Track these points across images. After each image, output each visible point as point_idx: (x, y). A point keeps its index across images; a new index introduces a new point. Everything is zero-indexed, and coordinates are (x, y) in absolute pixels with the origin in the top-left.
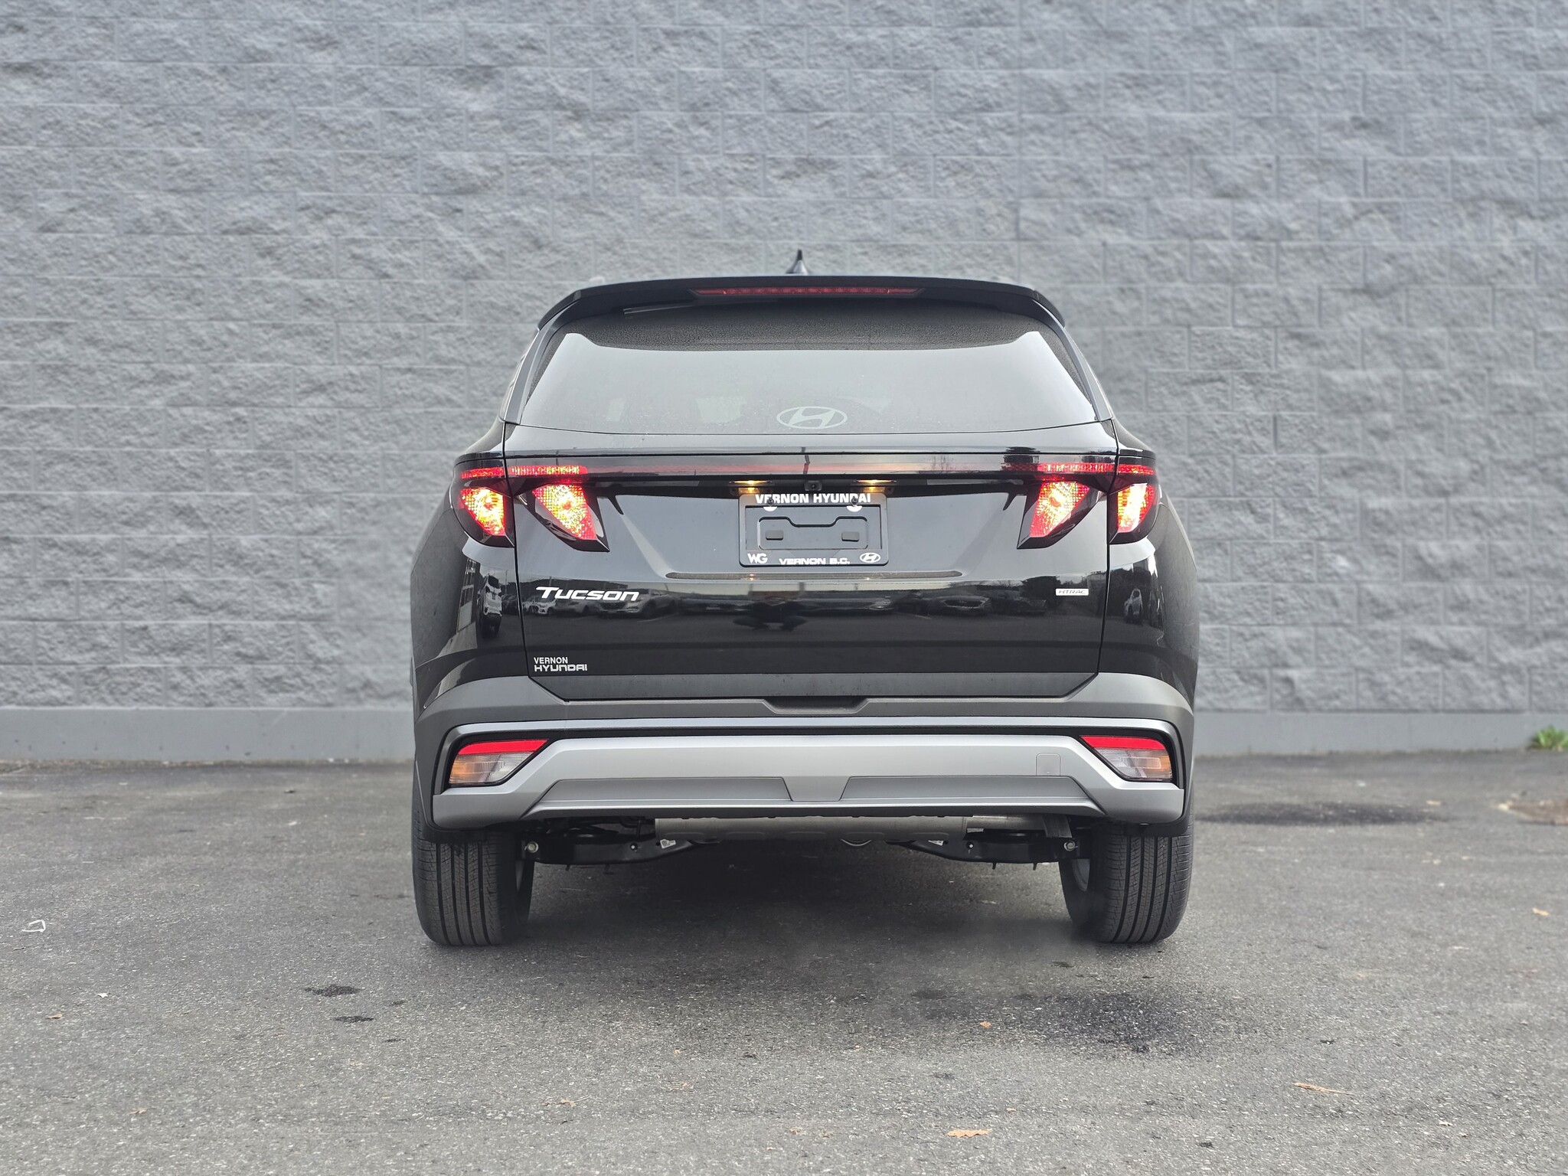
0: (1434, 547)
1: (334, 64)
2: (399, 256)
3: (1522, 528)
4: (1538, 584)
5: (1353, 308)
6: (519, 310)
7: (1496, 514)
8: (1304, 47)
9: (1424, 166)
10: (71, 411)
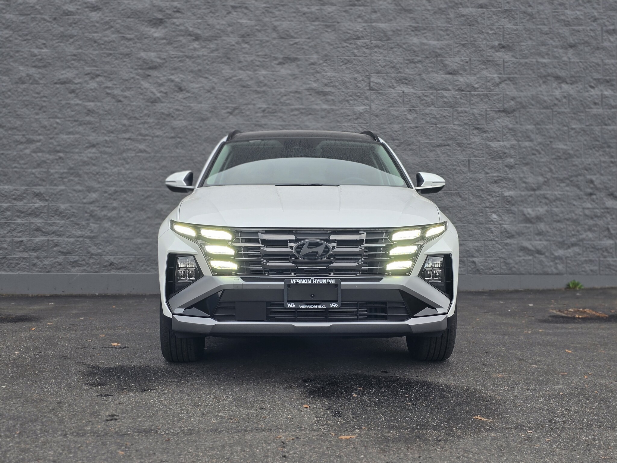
0: (530, 210)
1: (100, 17)
2: (126, 93)
3: (563, 203)
4: (569, 225)
5: (498, 118)
6: (173, 115)
7: (553, 197)
8: (480, 16)
9: (526, 63)
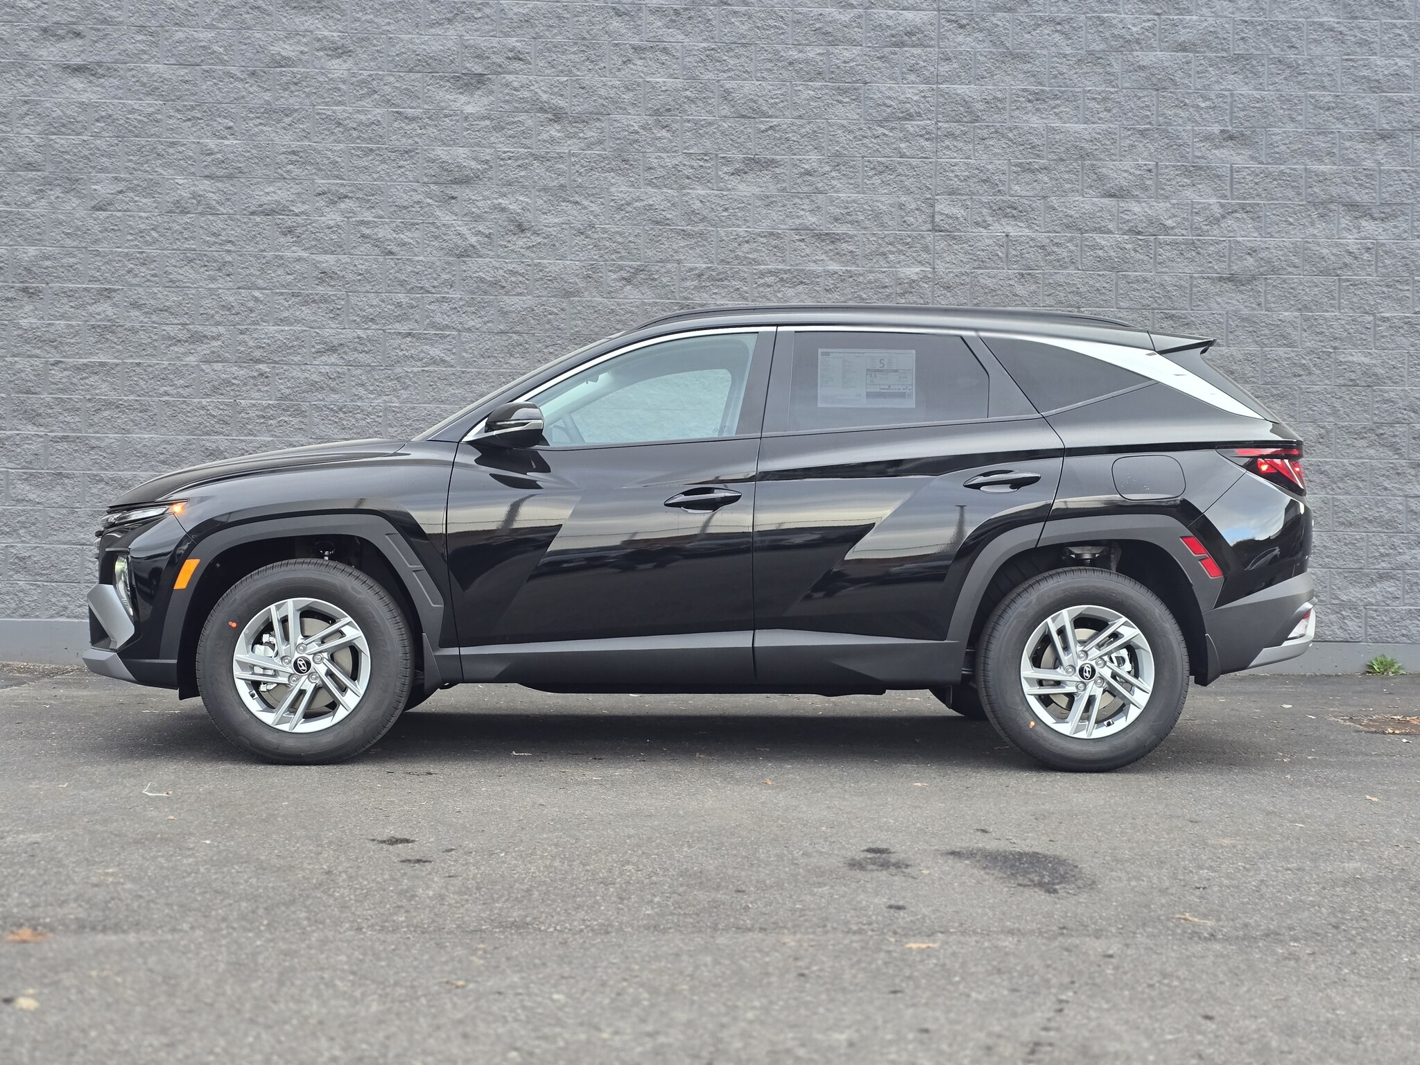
1: (349, 70)
2: (402, 236)
5: (1218, 294)
6: (503, 283)
8: (1181, 69)
9: (1282, 172)
10: (117, 365)
